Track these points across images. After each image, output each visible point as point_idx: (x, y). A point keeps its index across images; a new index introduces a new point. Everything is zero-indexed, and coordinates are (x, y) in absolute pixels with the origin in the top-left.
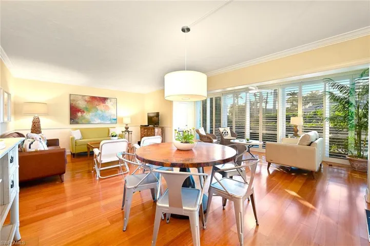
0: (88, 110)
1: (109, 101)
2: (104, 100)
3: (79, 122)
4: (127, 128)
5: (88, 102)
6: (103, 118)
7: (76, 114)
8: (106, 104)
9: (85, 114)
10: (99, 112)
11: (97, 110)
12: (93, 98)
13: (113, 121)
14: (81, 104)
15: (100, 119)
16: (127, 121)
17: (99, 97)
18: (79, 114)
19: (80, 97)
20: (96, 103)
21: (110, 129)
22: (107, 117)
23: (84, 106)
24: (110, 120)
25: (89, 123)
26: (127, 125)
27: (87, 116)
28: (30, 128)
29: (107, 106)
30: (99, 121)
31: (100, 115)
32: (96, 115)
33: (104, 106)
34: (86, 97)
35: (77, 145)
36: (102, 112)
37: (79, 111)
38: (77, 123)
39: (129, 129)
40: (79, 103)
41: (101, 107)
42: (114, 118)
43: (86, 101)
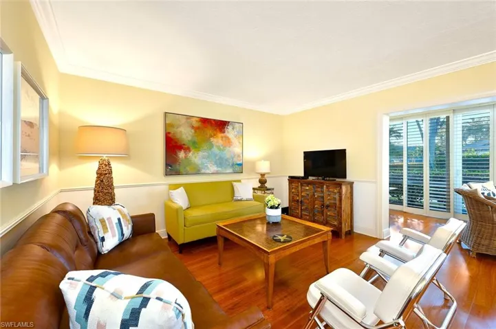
0: (196, 145)
1: (230, 128)
2: (221, 125)
3: (182, 170)
4: (263, 182)
5: (196, 129)
6: (221, 162)
7: (176, 154)
8: (226, 133)
9: (190, 154)
10: (215, 150)
11: (212, 146)
12: (205, 121)
13: (237, 168)
14: (185, 134)
15: (216, 163)
16: (264, 167)
17: (214, 120)
18: (181, 154)
19: (183, 120)
20: (209, 131)
21: (234, 183)
22: (227, 160)
23: (190, 138)
24: (233, 165)
25: (197, 172)
26: (263, 175)
27: (196, 157)
28: (93, 186)
29: (227, 138)
30: (214, 168)
31: (216, 155)
32: (208, 157)
33: (222, 137)
34: (194, 119)
35: (187, 224)
36: (219, 149)
37: (180, 147)
38: (178, 173)
39: (266, 185)
40: (181, 132)
41: (217, 141)
42: (239, 162)
43: (193, 127)
